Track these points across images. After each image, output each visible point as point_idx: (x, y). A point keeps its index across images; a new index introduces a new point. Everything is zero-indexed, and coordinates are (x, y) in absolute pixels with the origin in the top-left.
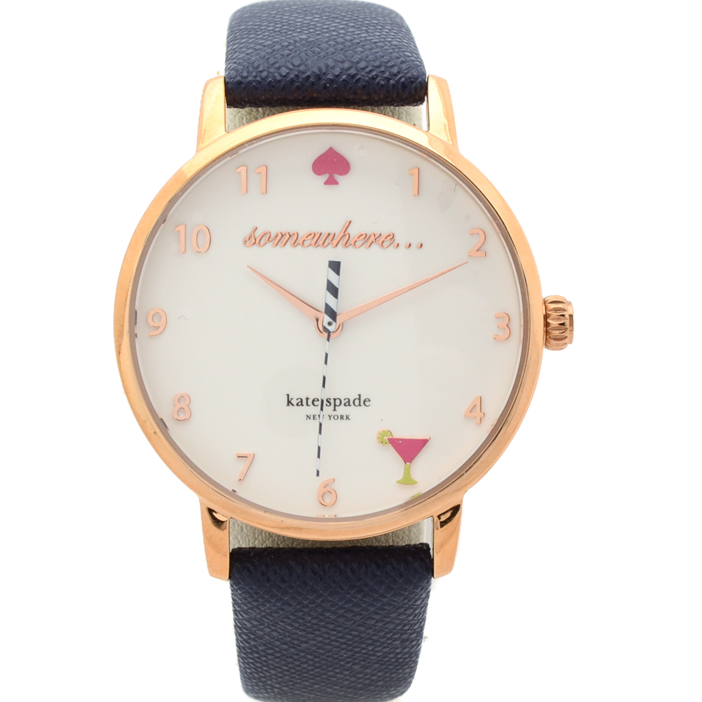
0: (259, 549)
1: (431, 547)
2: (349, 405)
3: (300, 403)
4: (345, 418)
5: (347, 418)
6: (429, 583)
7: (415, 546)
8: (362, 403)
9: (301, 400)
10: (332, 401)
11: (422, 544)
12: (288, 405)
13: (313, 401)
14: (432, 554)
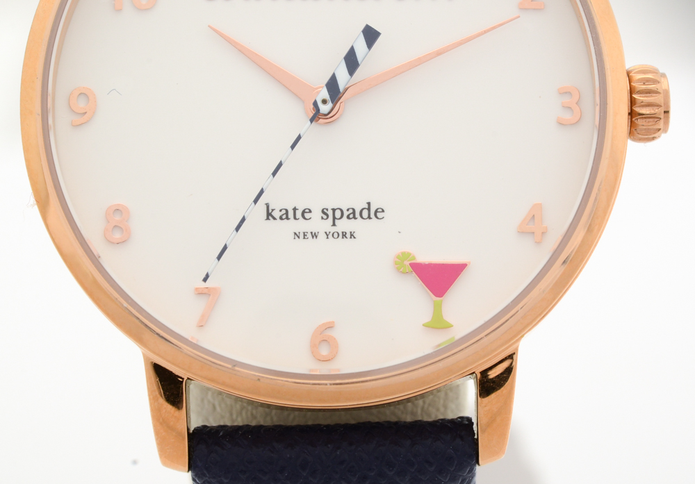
0: (232, 427)
1: (474, 420)
2: (355, 218)
3: (285, 216)
4: (348, 235)
5: (352, 235)
6: (472, 472)
7: (452, 421)
8: (372, 215)
9: (287, 210)
10: (330, 213)
11: (462, 418)
12: (268, 219)
13: (304, 212)
14: (476, 432)
